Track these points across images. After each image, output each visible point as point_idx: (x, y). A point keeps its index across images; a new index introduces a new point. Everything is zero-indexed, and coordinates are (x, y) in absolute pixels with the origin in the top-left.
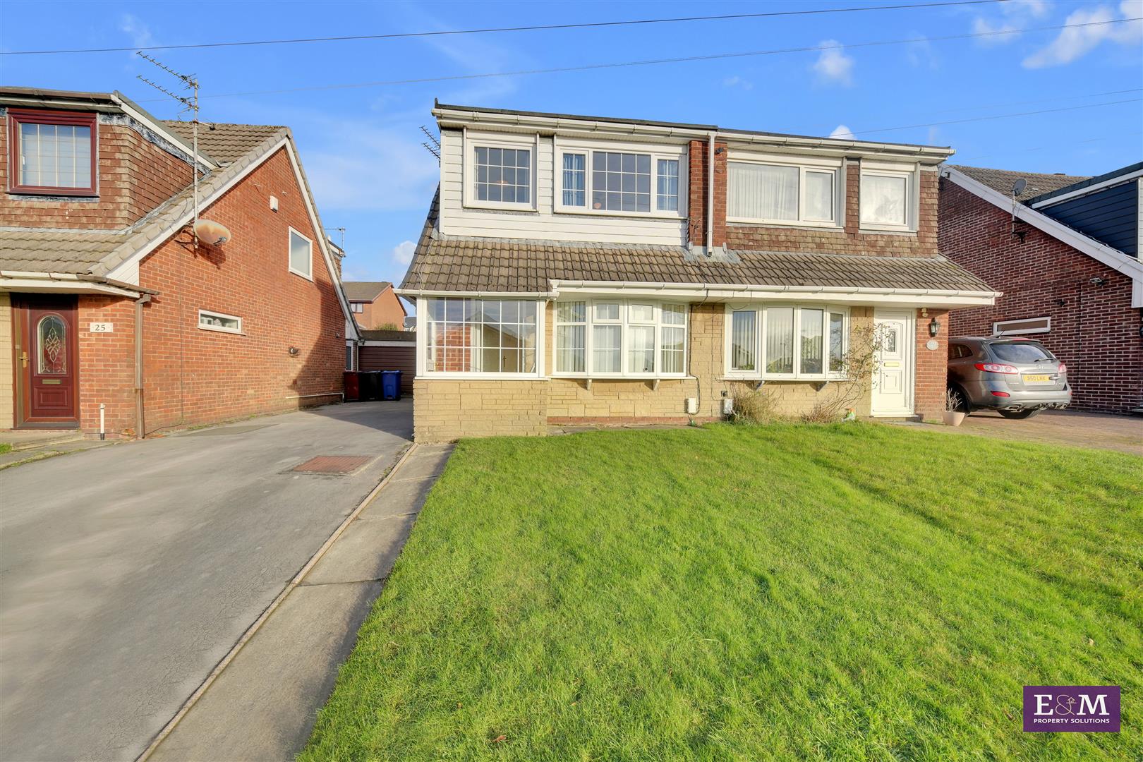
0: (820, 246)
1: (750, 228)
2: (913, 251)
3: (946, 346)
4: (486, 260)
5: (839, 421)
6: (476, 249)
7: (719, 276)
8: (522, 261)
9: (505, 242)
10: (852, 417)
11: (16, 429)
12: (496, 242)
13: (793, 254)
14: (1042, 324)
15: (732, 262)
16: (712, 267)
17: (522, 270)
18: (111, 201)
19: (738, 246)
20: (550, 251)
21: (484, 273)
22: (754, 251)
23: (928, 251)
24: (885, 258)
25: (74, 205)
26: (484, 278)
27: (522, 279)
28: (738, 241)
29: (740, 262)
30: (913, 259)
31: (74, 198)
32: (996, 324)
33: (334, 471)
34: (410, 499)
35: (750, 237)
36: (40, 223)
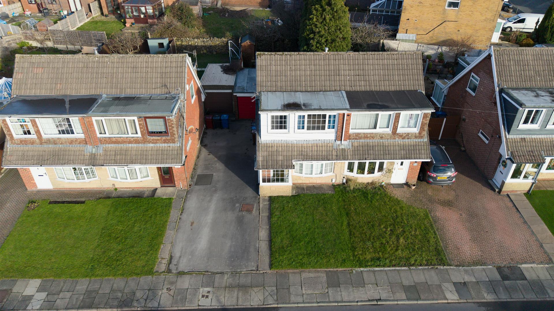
0: (382, 138)
1: (358, 134)
2: (416, 137)
3: (420, 164)
4: (275, 152)
5: (377, 185)
6: (272, 147)
7: (341, 155)
8: (285, 152)
9: (280, 142)
10: (383, 184)
11: (161, 187)
12: (277, 142)
13: (371, 141)
14: (487, 139)
15: (348, 148)
16: (341, 151)
17: (285, 157)
18: (173, 136)
19: (353, 139)
20: (293, 146)
21: (275, 159)
22: (358, 140)
23: (421, 137)
24: (404, 140)
25: (164, 138)
26: (275, 161)
27: (285, 161)
28: (353, 137)
29: (351, 147)
30: (414, 140)
31: (163, 136)
32: (481, 130)
33: (250, 211)
34: (267, 222)
35: (358, 136)
36: (156, 143)
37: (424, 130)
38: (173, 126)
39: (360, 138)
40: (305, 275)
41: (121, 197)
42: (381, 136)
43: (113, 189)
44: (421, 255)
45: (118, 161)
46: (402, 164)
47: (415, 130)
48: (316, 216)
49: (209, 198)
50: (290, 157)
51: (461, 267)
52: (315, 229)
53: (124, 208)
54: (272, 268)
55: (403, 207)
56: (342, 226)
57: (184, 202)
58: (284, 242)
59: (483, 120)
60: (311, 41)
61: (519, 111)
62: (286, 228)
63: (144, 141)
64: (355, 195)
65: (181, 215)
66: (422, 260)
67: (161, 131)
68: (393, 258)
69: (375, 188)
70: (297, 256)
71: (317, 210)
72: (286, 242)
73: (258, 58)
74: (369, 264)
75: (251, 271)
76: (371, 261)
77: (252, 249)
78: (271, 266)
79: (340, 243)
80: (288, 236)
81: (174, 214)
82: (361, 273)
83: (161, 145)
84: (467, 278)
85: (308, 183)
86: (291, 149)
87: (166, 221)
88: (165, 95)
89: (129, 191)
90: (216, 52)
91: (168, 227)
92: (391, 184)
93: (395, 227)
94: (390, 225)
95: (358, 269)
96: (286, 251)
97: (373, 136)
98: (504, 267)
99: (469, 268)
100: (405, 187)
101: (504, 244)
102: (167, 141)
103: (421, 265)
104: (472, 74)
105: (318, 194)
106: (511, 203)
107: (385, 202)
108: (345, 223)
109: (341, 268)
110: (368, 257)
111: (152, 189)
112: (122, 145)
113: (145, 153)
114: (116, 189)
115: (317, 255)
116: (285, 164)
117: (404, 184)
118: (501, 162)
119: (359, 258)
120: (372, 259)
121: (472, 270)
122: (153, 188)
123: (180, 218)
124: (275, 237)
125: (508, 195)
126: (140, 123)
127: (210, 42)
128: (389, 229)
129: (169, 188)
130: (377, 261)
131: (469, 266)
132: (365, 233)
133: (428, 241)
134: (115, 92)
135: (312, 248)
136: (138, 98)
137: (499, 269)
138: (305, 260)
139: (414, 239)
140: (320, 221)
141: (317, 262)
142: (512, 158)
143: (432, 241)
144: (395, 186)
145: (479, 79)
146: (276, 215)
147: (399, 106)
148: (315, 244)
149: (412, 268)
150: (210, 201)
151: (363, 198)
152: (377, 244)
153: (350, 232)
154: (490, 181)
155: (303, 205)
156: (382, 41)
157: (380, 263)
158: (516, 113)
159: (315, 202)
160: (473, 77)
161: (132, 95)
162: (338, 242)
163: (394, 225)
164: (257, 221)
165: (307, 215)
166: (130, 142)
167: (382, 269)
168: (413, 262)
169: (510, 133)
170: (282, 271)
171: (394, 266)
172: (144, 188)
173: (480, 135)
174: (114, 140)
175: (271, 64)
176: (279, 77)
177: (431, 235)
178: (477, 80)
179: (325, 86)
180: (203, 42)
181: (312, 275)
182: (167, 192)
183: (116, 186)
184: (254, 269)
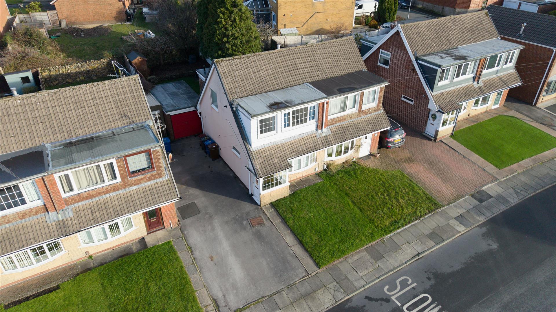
0: (351, 118)
1: (333, 119)
2: (375, 110)
3: (379, 134)
4: (269, 156)
5: (351, 162)
6: (264, 152)
7: (326, 142)
8: (278, 154)
9: (270, 145)
10: (354, 160)
11: (148, 234)
12: (268, 146)
13: (344, 123)
14: (412, 101)
15: (329, 134)
16: (324, 139)
17: (280, 158)
18: (160, 170)
19: (330, 125)
20: (283, 146)
21: (272, 163)
22: (334, 125)
23: (379, 110)
24: (367, 115)
25: (149, 175)
26: (273, 165)
27: (282, 162)
28: (330, 124)
29: (331, 133)
30: (374, 113)
31: (148, 173)
32: (403, 95)
33: (261, 224)
34: (285, 227)
35: (334, 121)
36: (140, 183)
37: (380, 103)
38: (159, 157)
39: (335, 123)
40: (351, 260)
41: (106, 263)
42: (350, 116)
43: (86, 258)
44: (421, 206)
45: (99, 219)
46: (366, 138)
47: (374, 105)
48: (323, 205)
49: (210, 227)
50: (284, 157)
51: (451, 205)
52: (330, 217)
53: (120, 274)
54: (320, 266)
55: (382, 173)
56: (349, 206)
57: (186, 240)
58: (314, 239)
59: (403, 86)
60: (227, 45)
61: (438, 71)
62: (306, 225)
63: (125, 185)
64: (341, 176)
65: (192, 254)
66: (424, 210)
67: (143, 167)
68: (405, 216)
69: (351, 165)
70: (334, 247)
71: (321, 200)
72: (315, 238)
73: (217, 65)
74: (391, 229)
75: (303, 277)
76: (391, 226)
77: (289, 258)
78: (318, 265)
79: (359, 221)
80: (313, 232)
81: (184, 256)
82: (390, 239)
83: (146, 184)
84: (460, 211)
85: (295, 179)
86: (282, 149)
87: (182, 267)
88: (129, 127)
89: (108, 253)
90: (96, 76)
91: (187, 272)
92: (360, 158)
93: (388, 192)
94: (384, 191)
95: (387, 236)
96: (321, 246)
97: (344, 118)
98: (475, 193)
99: (456, 203)
100: (371, 157)
101: (463, 177)
102: (153, 178)
103: (426, 214)
104: (381, 50)
105: (310, 186)
106: (446, 146)
107: (367, 174)
108: (350, 203)
109: (374, 241)
110: (387, 223)
111: (137, 240)
112: (97, 199)
113: (130, 199)
114: (90, 257)
115: (349, 238)
116: (283, 165)
117: (369, 155)
118: (430, 116)
119: (381, 227)
120: (391, 224)
121: (458, 204)
122: (138, 238)
123: (194, 258)
124: (303, 238)
125: (441, 141)
126: (119, 164)
127: (86, 66)
128: (386, 195)
129: (157, 232)
130: (395, 224)
131: (455, 202)
132: (371, 205)
133: (418, 194)
134: (63, 138)
135: (340, 234)
136: (97, 137)
137: (472, 196)
138: (342, 247)
139: (408, 196)
140: (330, 209)
141: (352, 244)
142: (441, 110)
143: (420, 192)
144: (363, 158)
145: (390, 54)
146: (289, 218)
147: (362, 86)
148: (341, 230)
149: (421, 219)
150: (213, 229)
151: (349, 177)
152: (386, 210)
153: (359, 208)
154: (424, 134)
155: (306, 200)
156: (269, 38)
157: (399, 225)
158: (437, 74)
159: (314, 194)
160: (382, 53)
161: (86, 136)
162: (356, 220)
163: (386, 190)
164: (275, 230)
165: (316, 207)
166: (107, 192)
167: (403, 229)
168: (419, 214)
169: (434, 91)
170: (330, 265)
171: (409, 223)
172: (127, 242)
173: (403, 99)
174: (85, 195)
175: (233, 69)
176: (245, 81)
177: (416, 188)
178: (388, 55)
179: (289, 82)
180: (78, 67)
181: (356, 258)
182: (159, 237)
183: (91, 253)
184: (304, 274)
